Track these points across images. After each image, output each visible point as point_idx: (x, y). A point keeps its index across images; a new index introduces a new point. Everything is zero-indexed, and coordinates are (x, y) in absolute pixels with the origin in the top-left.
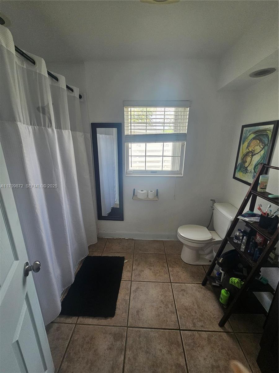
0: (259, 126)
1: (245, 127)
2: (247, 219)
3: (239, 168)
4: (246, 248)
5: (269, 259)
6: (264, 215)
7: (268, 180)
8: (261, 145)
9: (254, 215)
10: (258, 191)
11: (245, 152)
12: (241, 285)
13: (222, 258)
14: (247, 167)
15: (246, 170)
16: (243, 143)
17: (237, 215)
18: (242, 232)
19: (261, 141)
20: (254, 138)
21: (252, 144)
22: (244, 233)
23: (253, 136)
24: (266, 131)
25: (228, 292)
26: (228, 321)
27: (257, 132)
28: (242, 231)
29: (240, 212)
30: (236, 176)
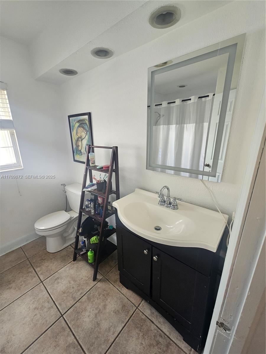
0: (80, 117)
1: (70, 117)
2: (89, 189)
3: (75, 152)
4: (95, 211)
5: (109, 211)
6: (98, 182)
7: (94, 156)
8: (84, 131)
9: (93, 185)
10: (91, 166)
11: (76, 138)
12: (98, 239)
13: (81, 228)
14: (81, 150)
15: (80, 153)
16: (73, 131)
17: (83, 189)
18: (89, 201)
19: (83, 128)
20: (79, 126)
21: (79, 131)
22: (91, 200)
23: (77, 124)
24: (84, 120)
25: (93, 251)
26: (98, 272)
27: (80, 121)
28: (89, 199)
29: (84, 186)
30: (75, 159)
